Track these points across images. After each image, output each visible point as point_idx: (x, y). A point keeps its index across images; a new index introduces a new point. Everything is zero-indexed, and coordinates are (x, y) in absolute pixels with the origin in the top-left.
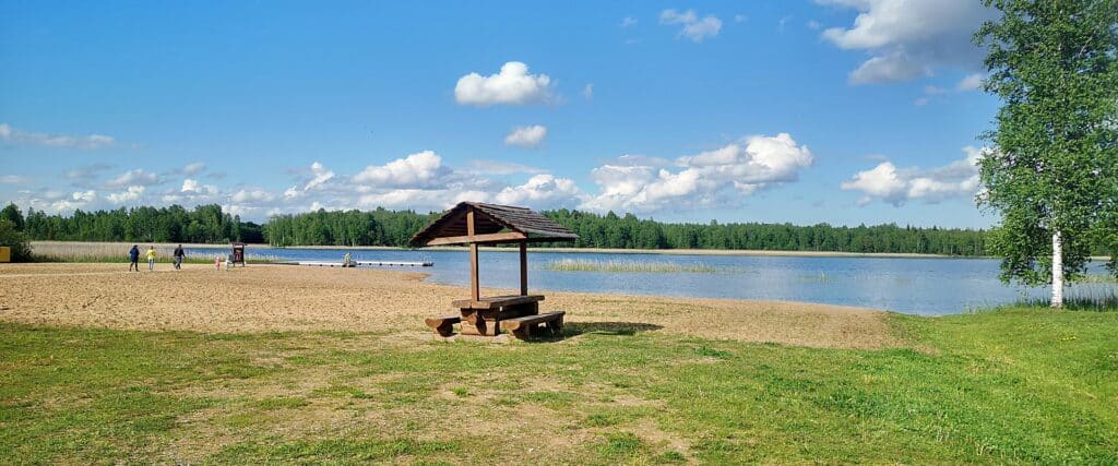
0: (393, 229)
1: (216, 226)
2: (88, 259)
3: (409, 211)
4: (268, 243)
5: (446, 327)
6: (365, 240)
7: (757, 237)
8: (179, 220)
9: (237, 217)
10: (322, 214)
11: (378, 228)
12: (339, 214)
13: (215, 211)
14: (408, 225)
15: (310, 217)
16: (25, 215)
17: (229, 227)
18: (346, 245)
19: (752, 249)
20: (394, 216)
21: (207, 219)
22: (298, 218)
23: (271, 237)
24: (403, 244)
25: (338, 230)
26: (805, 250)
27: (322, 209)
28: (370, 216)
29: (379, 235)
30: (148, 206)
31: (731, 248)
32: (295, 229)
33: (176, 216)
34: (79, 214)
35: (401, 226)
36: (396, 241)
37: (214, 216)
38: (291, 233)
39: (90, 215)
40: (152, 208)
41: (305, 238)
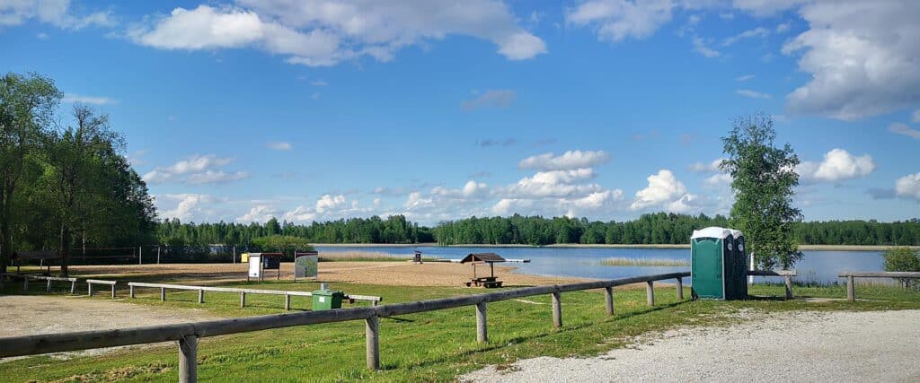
0: (526, 230)
1: (402, 230)
2: (341, 260)
3: (538, 217)
4: (436, 242)
5: (469, 284)
6: (505, 239)
7: (835, 234)
8: (378, 227)
9: (416, 224)
10: (474, 220)
11: (514, 230)
12: (486, 220)
13: (401, 220)
14: (537, 227)
15: (465, 223)
16: (282, 226)
17: (410, 230)
18: (491, 243)
19: (832, 244)
20: (527, 220)
21: (395, 225)
22: (457, 223)
23: (438, 238)
24: (533, 242)
25: (485, 232)
26: (882, 244)
27: (474, 217)
28: (509, 221)
29: (515, 236)
30: (358, 217)
31: (812, 244)
32: (455, 231)
33: (376, 224)
34: (315, 223)
35: (531, 228)
36: (528, 240)
37: (401, 224)
38: (452, 235)
39: (322, 225)
40: (360, 219)
41: (462, 238)
